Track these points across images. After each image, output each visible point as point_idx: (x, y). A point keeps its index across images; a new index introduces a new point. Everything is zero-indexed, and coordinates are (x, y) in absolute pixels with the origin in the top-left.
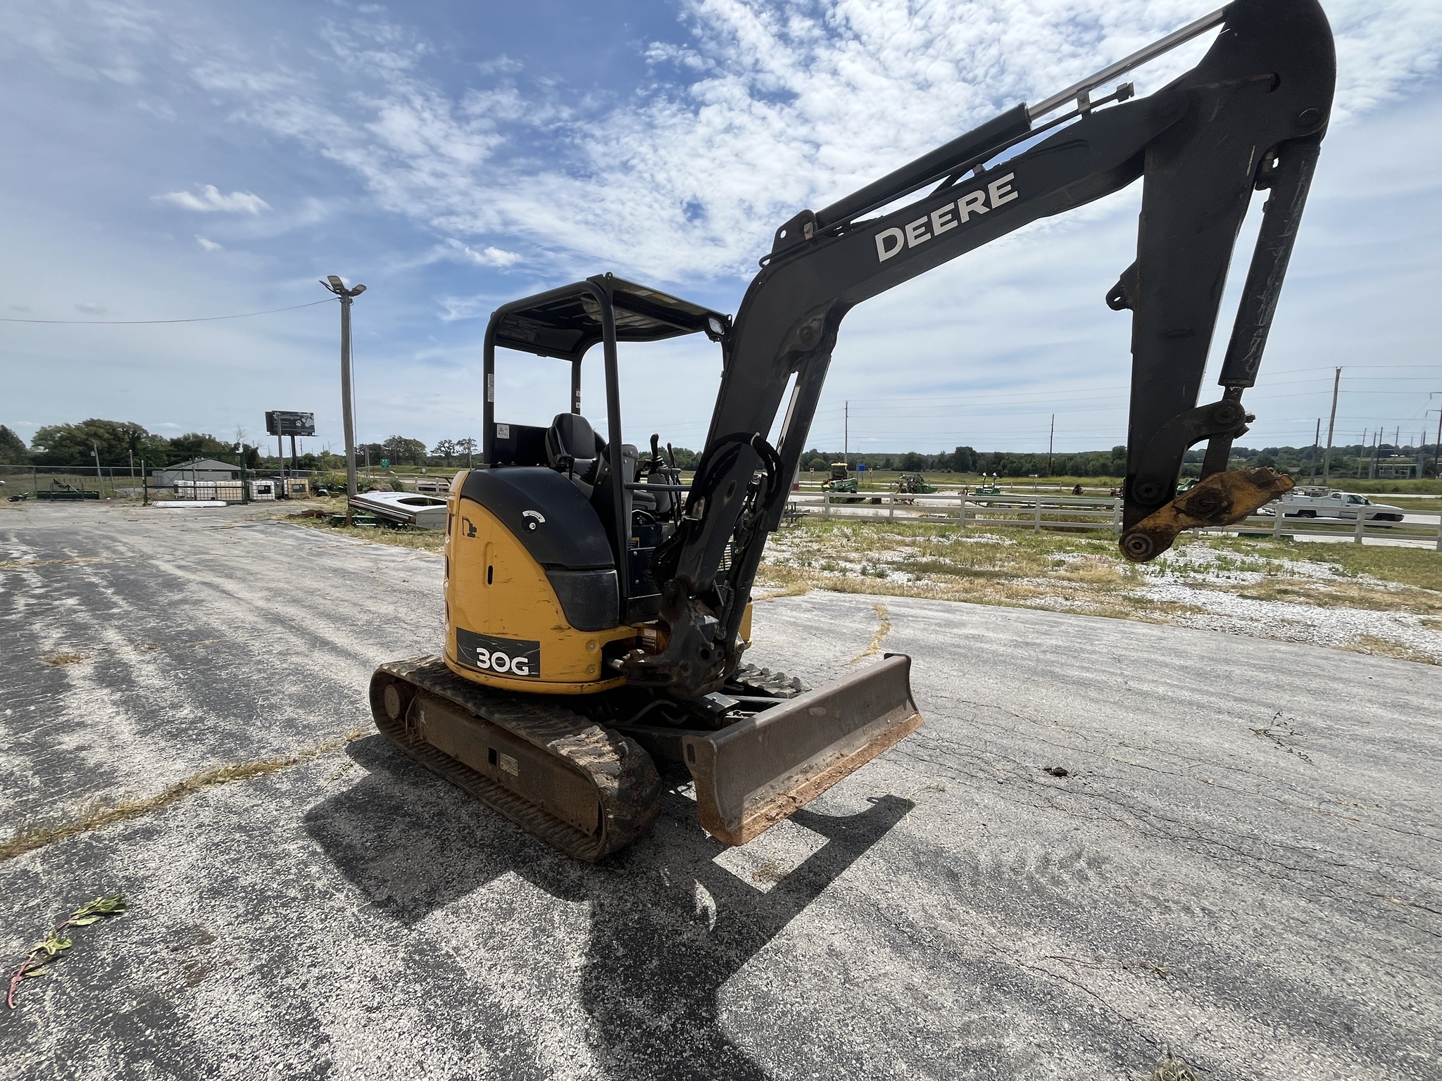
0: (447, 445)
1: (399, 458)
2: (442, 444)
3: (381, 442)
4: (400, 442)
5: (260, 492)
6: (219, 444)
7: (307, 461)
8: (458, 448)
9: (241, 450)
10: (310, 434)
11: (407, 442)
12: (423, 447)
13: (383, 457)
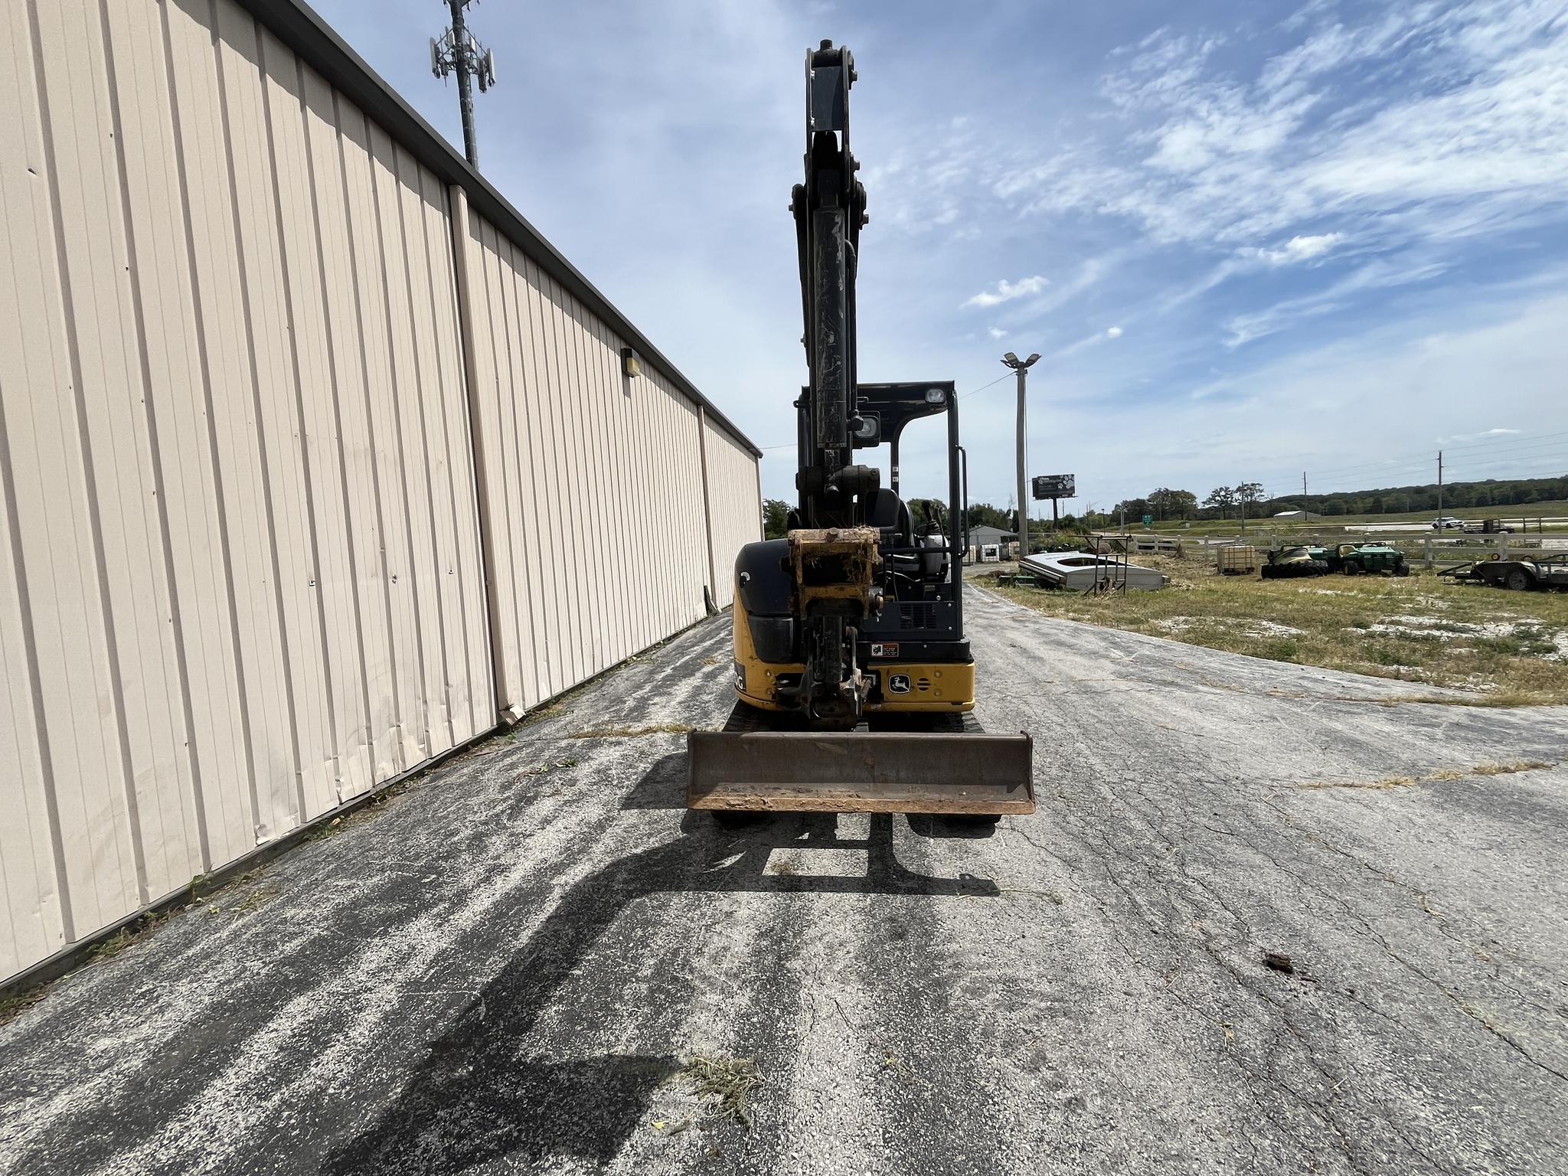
0: (1223, 493)
1: (1164, 512)
2: (1217, 493)
3: (1145, 497)
4: (1167, 495)
5: (988, 555)
6: (995, 511)
7: (1067, 522)
8: (1237, 496)
9: (1012, 516)
10: (1070, 495)
11: (1174, 495)
12: (1193, 498)
13: (1146, 514)
